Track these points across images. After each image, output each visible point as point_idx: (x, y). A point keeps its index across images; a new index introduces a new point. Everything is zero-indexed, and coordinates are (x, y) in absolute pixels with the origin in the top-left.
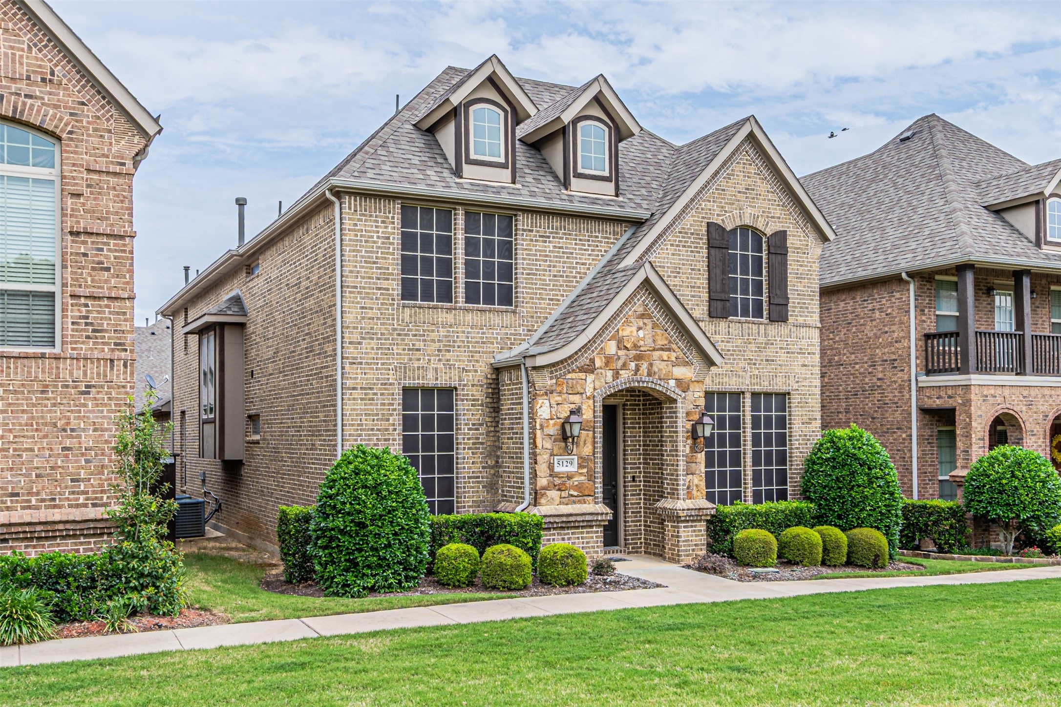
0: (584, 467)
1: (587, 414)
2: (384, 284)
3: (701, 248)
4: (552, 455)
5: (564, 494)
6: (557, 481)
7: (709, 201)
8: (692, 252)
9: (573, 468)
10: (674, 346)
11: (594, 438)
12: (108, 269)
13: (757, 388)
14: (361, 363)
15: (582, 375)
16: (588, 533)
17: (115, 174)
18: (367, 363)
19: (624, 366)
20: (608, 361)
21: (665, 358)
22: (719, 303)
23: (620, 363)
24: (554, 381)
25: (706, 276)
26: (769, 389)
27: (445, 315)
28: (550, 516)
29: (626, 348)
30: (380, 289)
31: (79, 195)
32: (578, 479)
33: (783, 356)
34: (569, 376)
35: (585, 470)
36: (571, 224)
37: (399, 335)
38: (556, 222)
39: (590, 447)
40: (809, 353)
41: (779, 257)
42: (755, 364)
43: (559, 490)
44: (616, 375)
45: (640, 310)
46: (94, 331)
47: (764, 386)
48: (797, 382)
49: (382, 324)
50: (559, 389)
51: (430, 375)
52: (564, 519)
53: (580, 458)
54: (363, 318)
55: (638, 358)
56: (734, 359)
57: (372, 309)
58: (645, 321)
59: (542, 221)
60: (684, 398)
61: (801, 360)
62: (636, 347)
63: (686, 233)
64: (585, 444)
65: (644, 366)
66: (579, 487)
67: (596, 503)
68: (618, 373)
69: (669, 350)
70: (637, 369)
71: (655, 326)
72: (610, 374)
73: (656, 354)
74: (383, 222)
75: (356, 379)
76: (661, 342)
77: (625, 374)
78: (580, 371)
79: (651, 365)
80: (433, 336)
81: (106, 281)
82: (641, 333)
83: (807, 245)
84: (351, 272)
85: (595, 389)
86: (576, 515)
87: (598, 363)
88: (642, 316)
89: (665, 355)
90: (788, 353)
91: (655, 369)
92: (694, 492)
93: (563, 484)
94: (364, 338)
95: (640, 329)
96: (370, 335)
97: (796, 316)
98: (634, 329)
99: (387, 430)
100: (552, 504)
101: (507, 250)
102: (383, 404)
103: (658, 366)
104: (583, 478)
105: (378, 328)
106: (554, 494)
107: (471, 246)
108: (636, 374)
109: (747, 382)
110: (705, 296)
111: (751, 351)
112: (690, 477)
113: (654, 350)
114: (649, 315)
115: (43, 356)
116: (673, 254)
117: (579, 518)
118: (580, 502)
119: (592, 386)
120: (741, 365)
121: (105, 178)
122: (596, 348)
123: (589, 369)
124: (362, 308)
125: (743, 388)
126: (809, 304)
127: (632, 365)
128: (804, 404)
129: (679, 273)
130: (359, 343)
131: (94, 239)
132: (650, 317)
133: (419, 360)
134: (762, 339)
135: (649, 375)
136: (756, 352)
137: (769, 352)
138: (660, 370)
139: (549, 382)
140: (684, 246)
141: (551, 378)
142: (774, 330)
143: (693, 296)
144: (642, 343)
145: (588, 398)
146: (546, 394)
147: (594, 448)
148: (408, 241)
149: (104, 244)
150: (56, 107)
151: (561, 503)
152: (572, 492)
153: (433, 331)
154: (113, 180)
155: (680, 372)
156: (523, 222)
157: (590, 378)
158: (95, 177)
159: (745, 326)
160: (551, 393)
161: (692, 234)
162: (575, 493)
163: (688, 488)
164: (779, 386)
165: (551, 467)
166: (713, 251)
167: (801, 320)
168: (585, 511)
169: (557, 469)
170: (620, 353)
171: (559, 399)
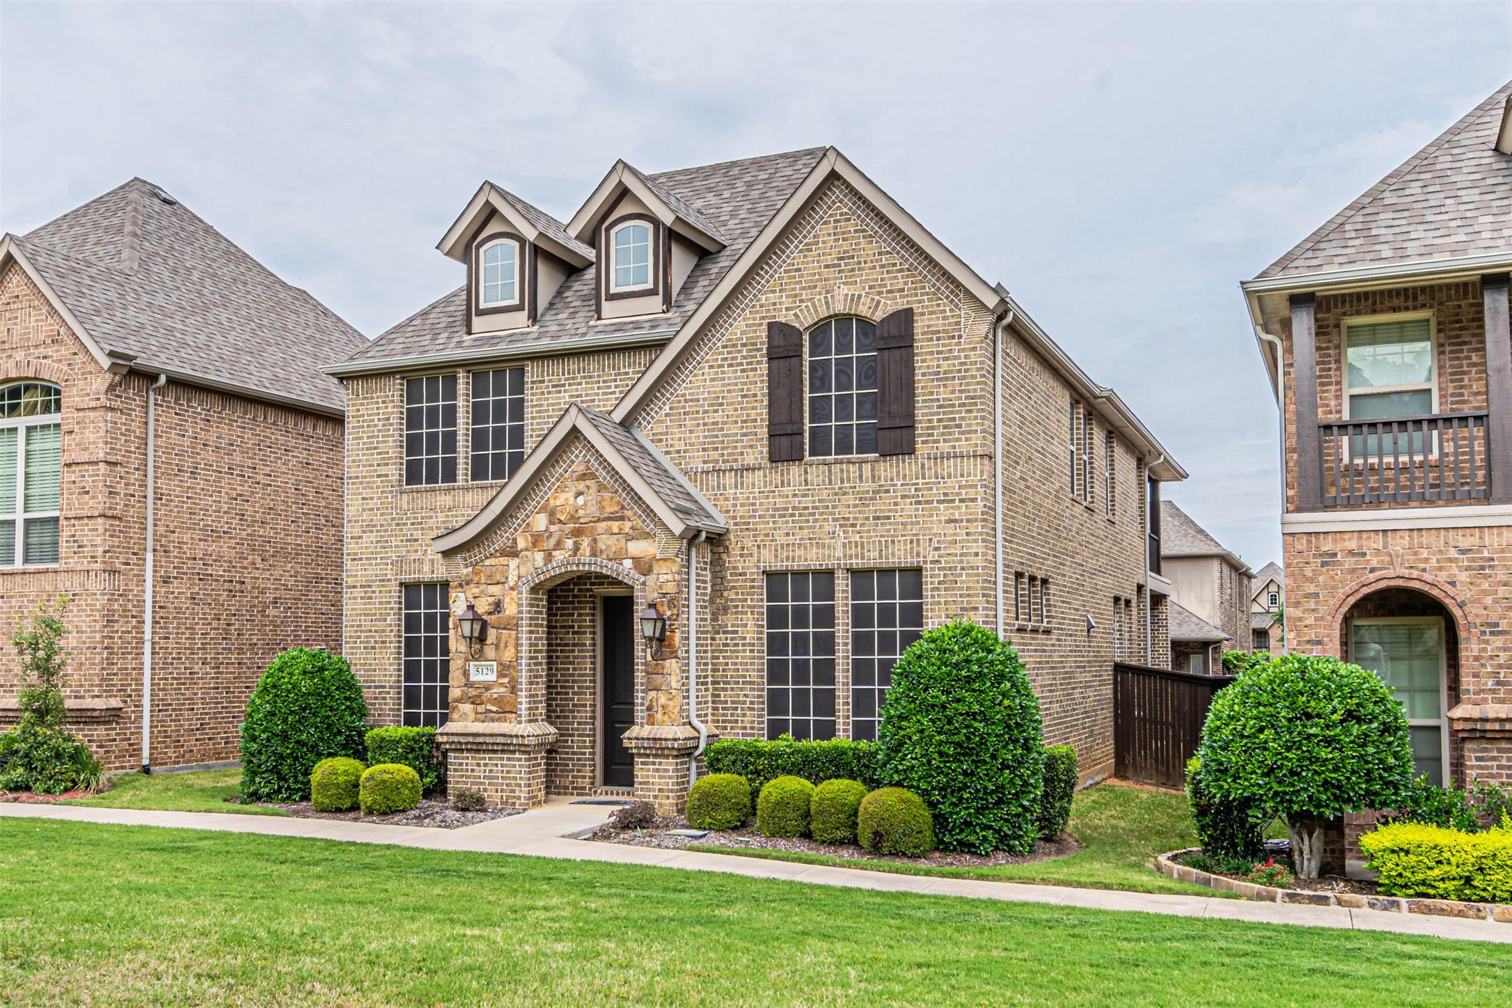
0: (505, 676)
1: (510, 609)
2: (383, 470)
3: (759, 363)
4: (467, 660)
5: (480, 709)
6: (473, 692)
7: (774, 292)
8: (743, 371)
9: (492, 677)
10: (628, 513)
11: (517, 638)
12: (87, 492)
13: (856, 563)
14: (361, 559)
15: (503, 560)
16: (509, 759)
17: (94, 409)
18: (367, 559)
19: (559, 545)
20: (537, 540)
21: (616, 530)
22: (784, 439)
23: (553, 541)
24: (470, 569)
25: (766, 403)
26: (884, 563)
27: (443, 497)
28: (457, 734)
29: (560, 522)
30: (379, 476)
31: (71, 432)
32: (497, 691)
33: (908, 508)
34: (487, 562)
35: (506, 680)
36: (592, 364)
37: (397, 525)
38: (573, 365)
39: (513, 651)
40: (962, 501)
41: (897, 353)
42: (853, 525)
43: (473, 703)
44: (549, 557)
45: (582, 468)
46: (79, 547)
47: (872, 559)
48: (937, 549)
49: (382, 514)
50: (476, 579)
51: (426, 568)
52: (471, 739)
53: (500, 664)
54: (364, 510)
55: (577, 533)
56: (816, 521)
57: (372, 498)
58: (587, 482)
59: (557, 366)
60: (644, 583)
61: (944, 511)
62: (573, 518)
63: (734, 346)
64: (506, 646)
65: (585, 543)
66: (498, 701)
67: (520, 722)
68: (550, 555)
69: (622, 518)
70: (576, 548)
71: (601, 488)
72: (539, 557)
73: (603, 525)
74: (384, 402)
75: (356, 576)
76: (610, 508)
77: (559, 556)
78: (502, 555)
79: (595, 541)
80: (432, 523)
81: (87, 503)
82: (581, 500)
83: (958, 323)
84: (354, 461)
85: (519, 577)
86: (484, 735)
87: (521, 544)
88: (583, 477)
89: (615, 526)
90: (918, 503)
91: (601, 546)
92: (659, 716)
93: (479, 696)
94: (364, 532)
95: (579, 494)
96: (369, 528)
97: (937, 441)
98: (571, 496)
99: (384, 631)
100: (466, 720)
101: (518, 410)
102: (381, 603)
103: (605, 542)
104: (503, 690)
105: (378, 519)
106: (467, 708)
107: (479, 413)
108: (575, 554)
109: (839, 553)
110: (763, 432)
111: (846, 506)
112: (653, 694)
113: (599, 520)
114: (592, 474)
115: (47, 571)
116: (713, 380)
117: (488, 740)
118: (499, 720)
119: (516, 573)
120: (827, 529)
121: (88, 413)
122: (519, 525)
123: (513, 553)
124: (364, 499)
125: (830, 563)
126: (962, 419)
127: (569, 543)
128: (949, 584)
129: (721, 404)
130: (360, 537)
131: (80, 467)
132: (593, 476)
133: (416, 551)
134: (867, 486)
135: (594, 554)
136: (855, 506)
137: (882, 505)
138: (608, 547)
139: (465, 571)
140: (730, 365)
141: (467, 567)
142: (887, 469)
143: (744, 435)
144: (581, 512)
145: (512, 589)
146: (461, 585)
147: (518, 651)
148: (413, 419)
149: (87, 471)
150: (60, 361)
151: (476, 720)
152: (490, 707)
153: (431, 517)
154: (92, 414)
155: (638, 548)
156: (532, 372)
157: (513, 563)
158: (81, 414)
159: (836, 468)
160: (468, 584)
161: (744, 345)
162: (494, 709)
163: (649, 708)
164: (900, 556)
165: (466, 674)
166: (776, 363)
167: (945, 447)
168: (496, 731)
169: (474, 677)
170: (553, 528)
171: (476, 591)
